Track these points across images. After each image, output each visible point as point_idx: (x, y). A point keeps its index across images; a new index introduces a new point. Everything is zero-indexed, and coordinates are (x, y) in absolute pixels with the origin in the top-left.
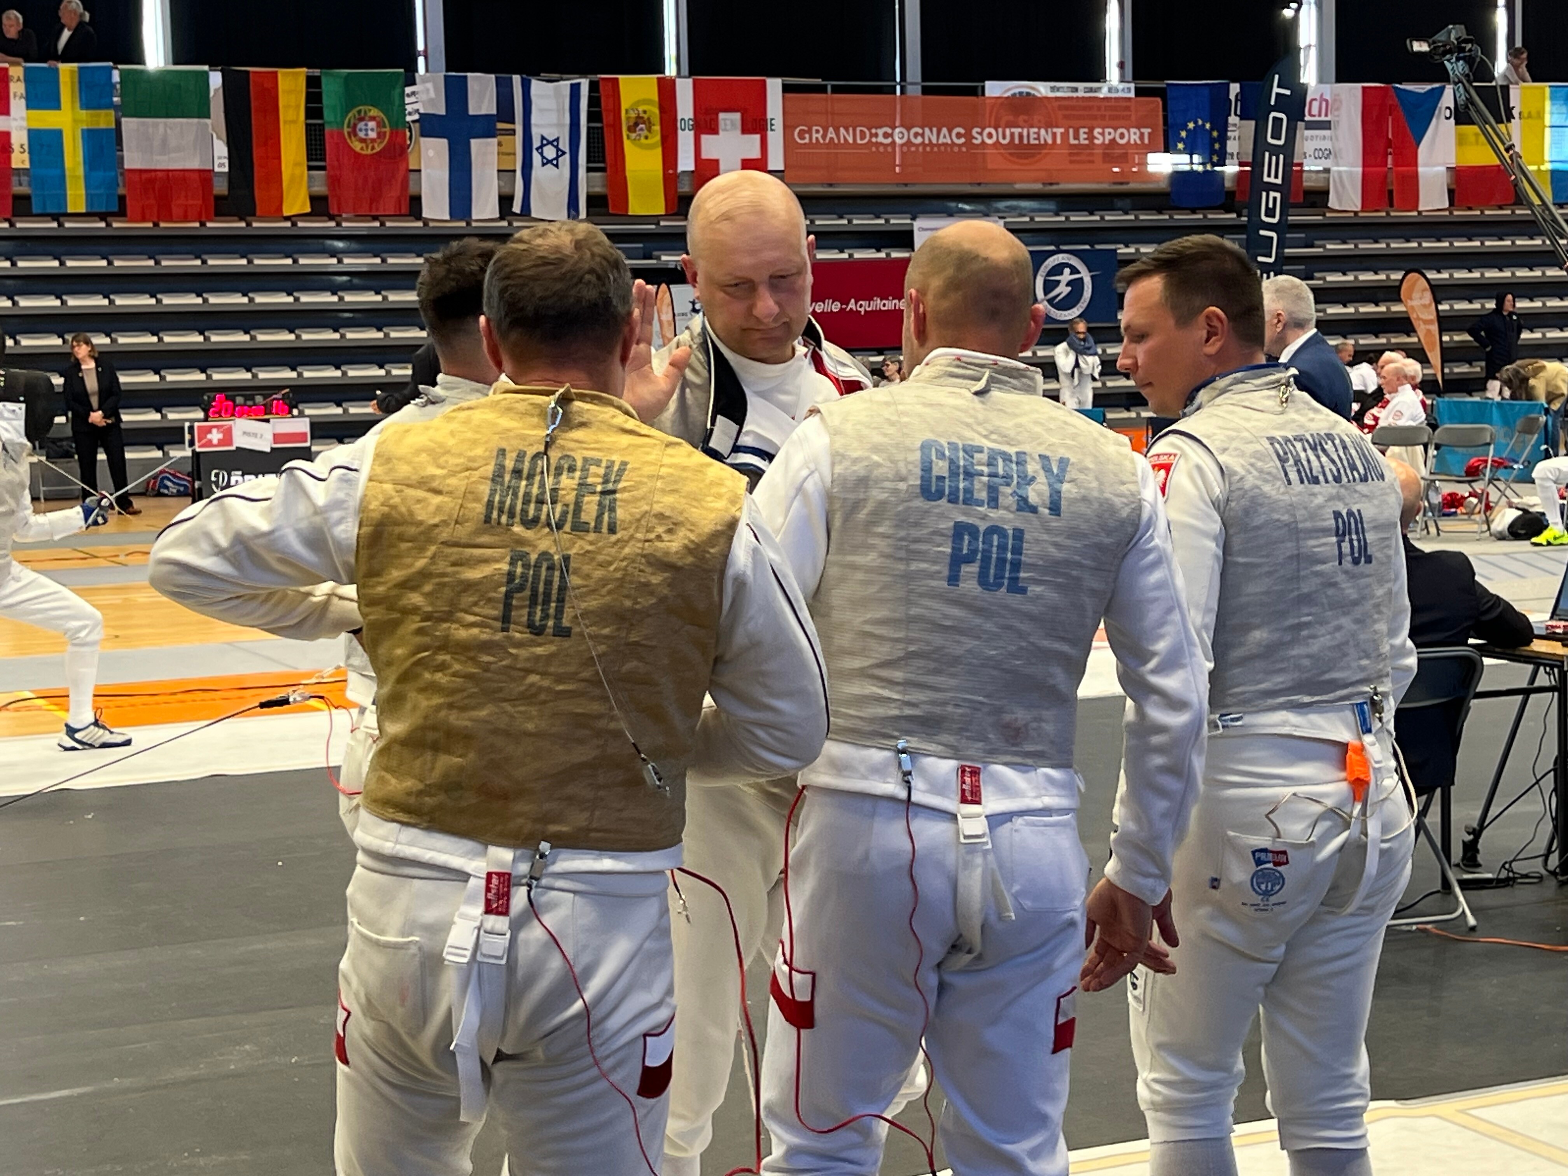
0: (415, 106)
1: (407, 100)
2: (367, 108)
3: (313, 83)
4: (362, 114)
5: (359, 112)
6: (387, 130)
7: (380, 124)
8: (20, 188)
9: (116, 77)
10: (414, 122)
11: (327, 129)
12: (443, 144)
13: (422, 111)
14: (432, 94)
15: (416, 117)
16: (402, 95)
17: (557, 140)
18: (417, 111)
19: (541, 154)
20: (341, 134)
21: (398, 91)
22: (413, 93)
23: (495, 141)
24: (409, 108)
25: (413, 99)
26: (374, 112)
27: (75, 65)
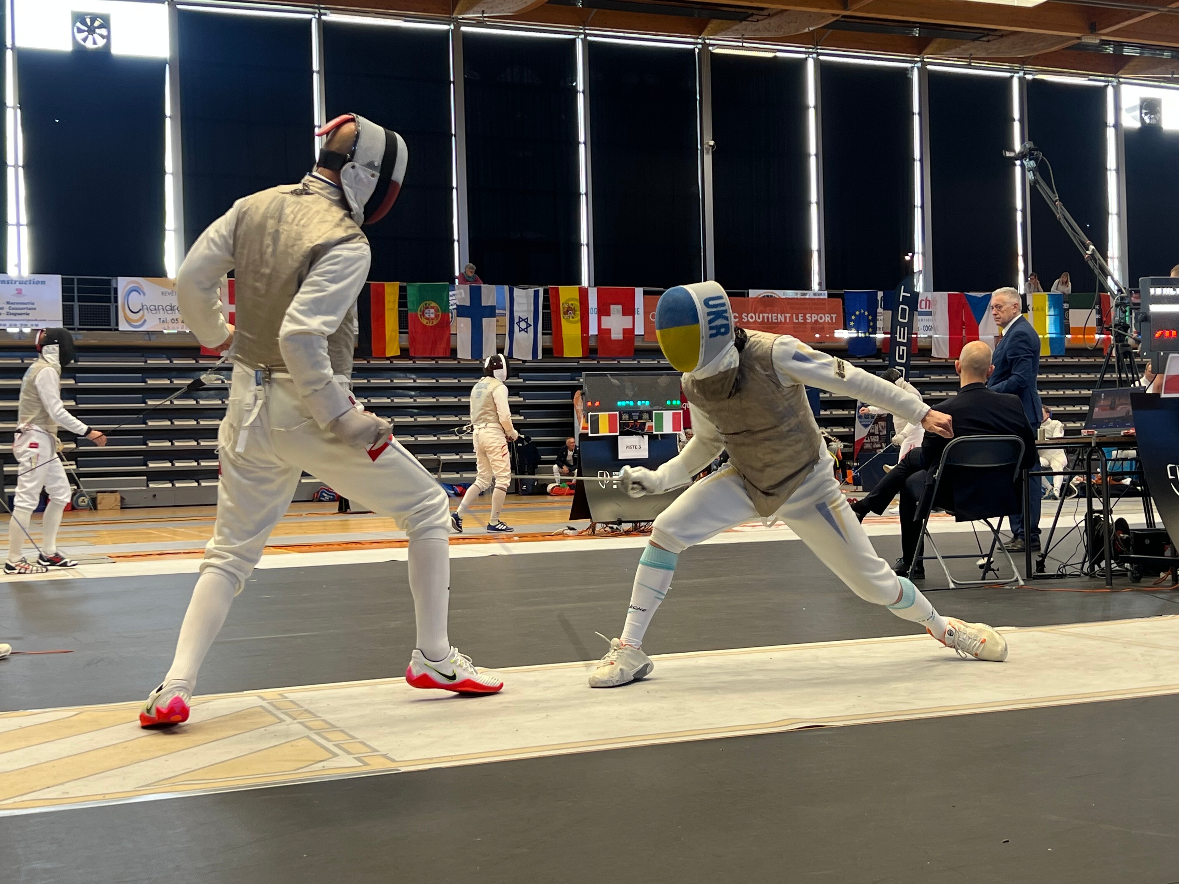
0: (455, 301)
1: (450, 298)
2: (430, 302)
3: (402, 289)
4: (428, 305)
5: (426, 304)
6: (440, 313)
7: (436, 311)
10: (454, 309)
11: (409, 312)
12: (469, 320)
13: (458, 304)
14: (463, 296)
15: (455, 307)
16: (448, 296)
17: (527, 318)
18: (455, 304)
19: (519, 326)
20: (416, 315)
21: (446, 294)
22: (454, 295)
23: (495, 319)
24: (451, 302)
25: (454, 298)
26: (433, 304)
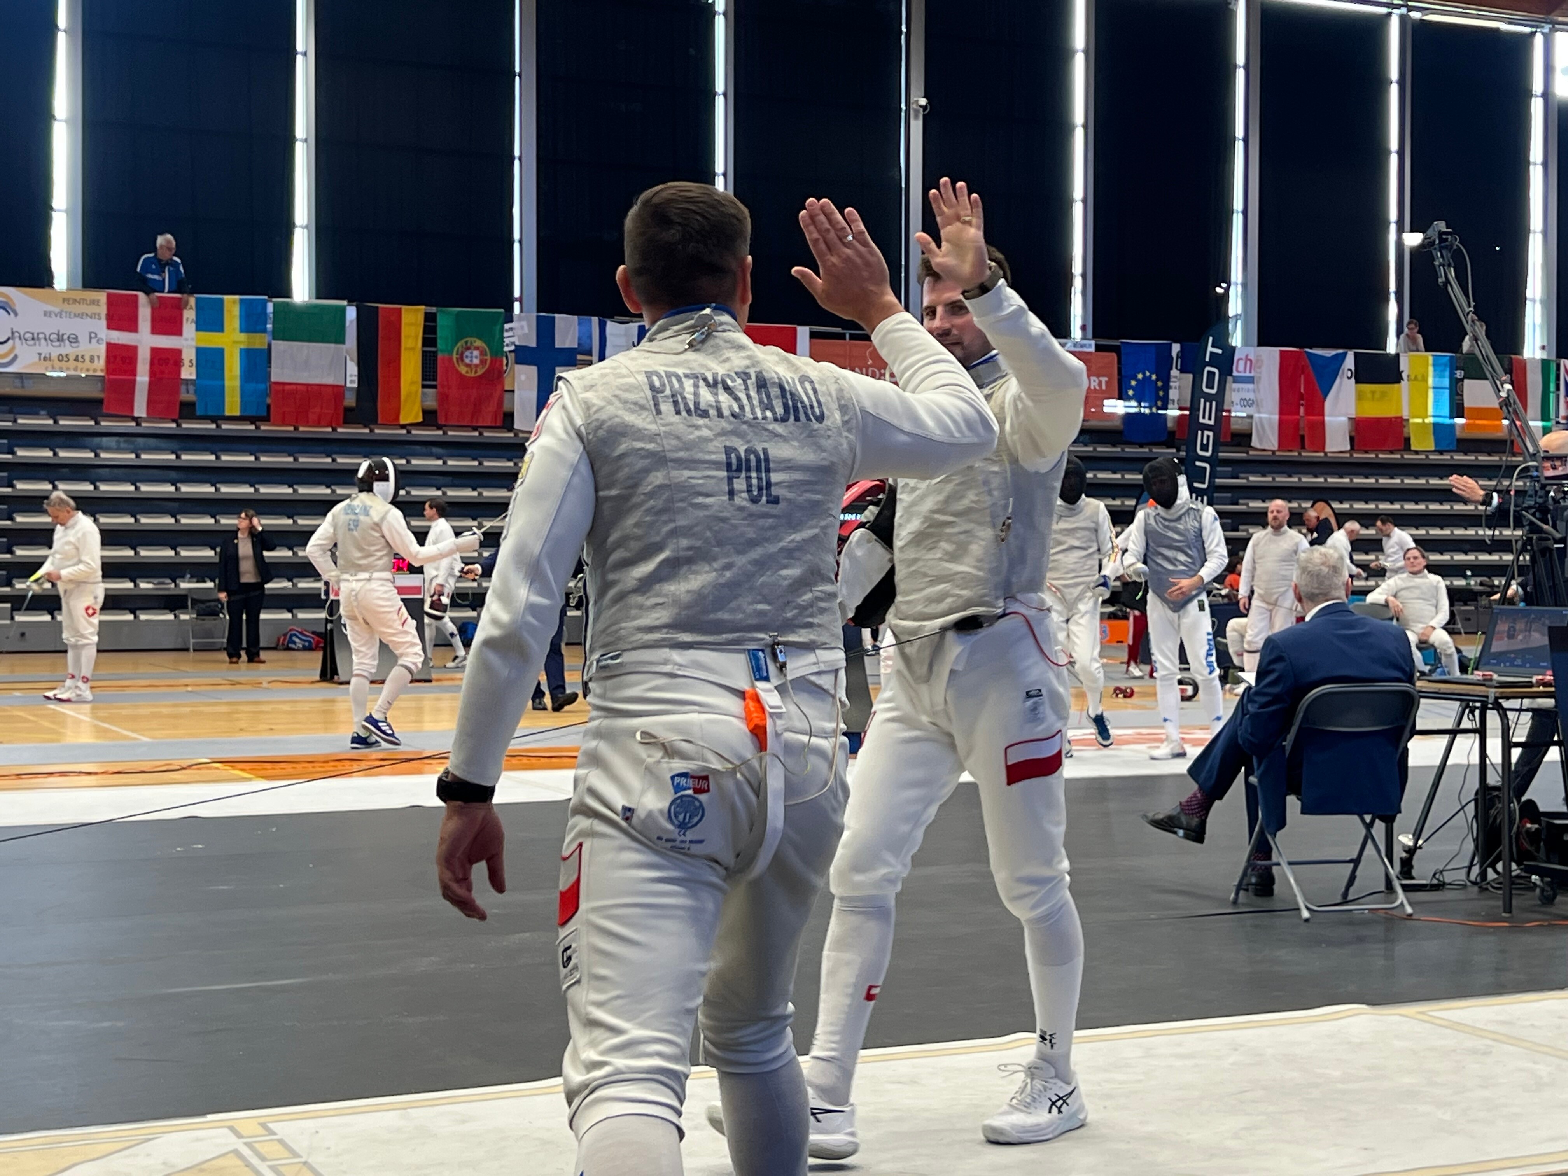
0: (512, 340)
1: (506, 334)
2: (473, 339)
3: (430, 318)
4: (469, 344)
5: (466, 342)
6: (488, 357)
7: (483, 353)
8: (187, 395)
9: (270, 308)
10: (510, 352)
11: (440, 355)
12: (533, 370)
13: (517, 343)
14: (526, 330)
15: (513, 348)
16: (502, 330)
18: (513, 343)
20: (451, 359)
21: (498, 327)
22: (511, 329)
24: (507, 341)
25: (510, 334)
26: (478, 343)
27: (237, 297)
